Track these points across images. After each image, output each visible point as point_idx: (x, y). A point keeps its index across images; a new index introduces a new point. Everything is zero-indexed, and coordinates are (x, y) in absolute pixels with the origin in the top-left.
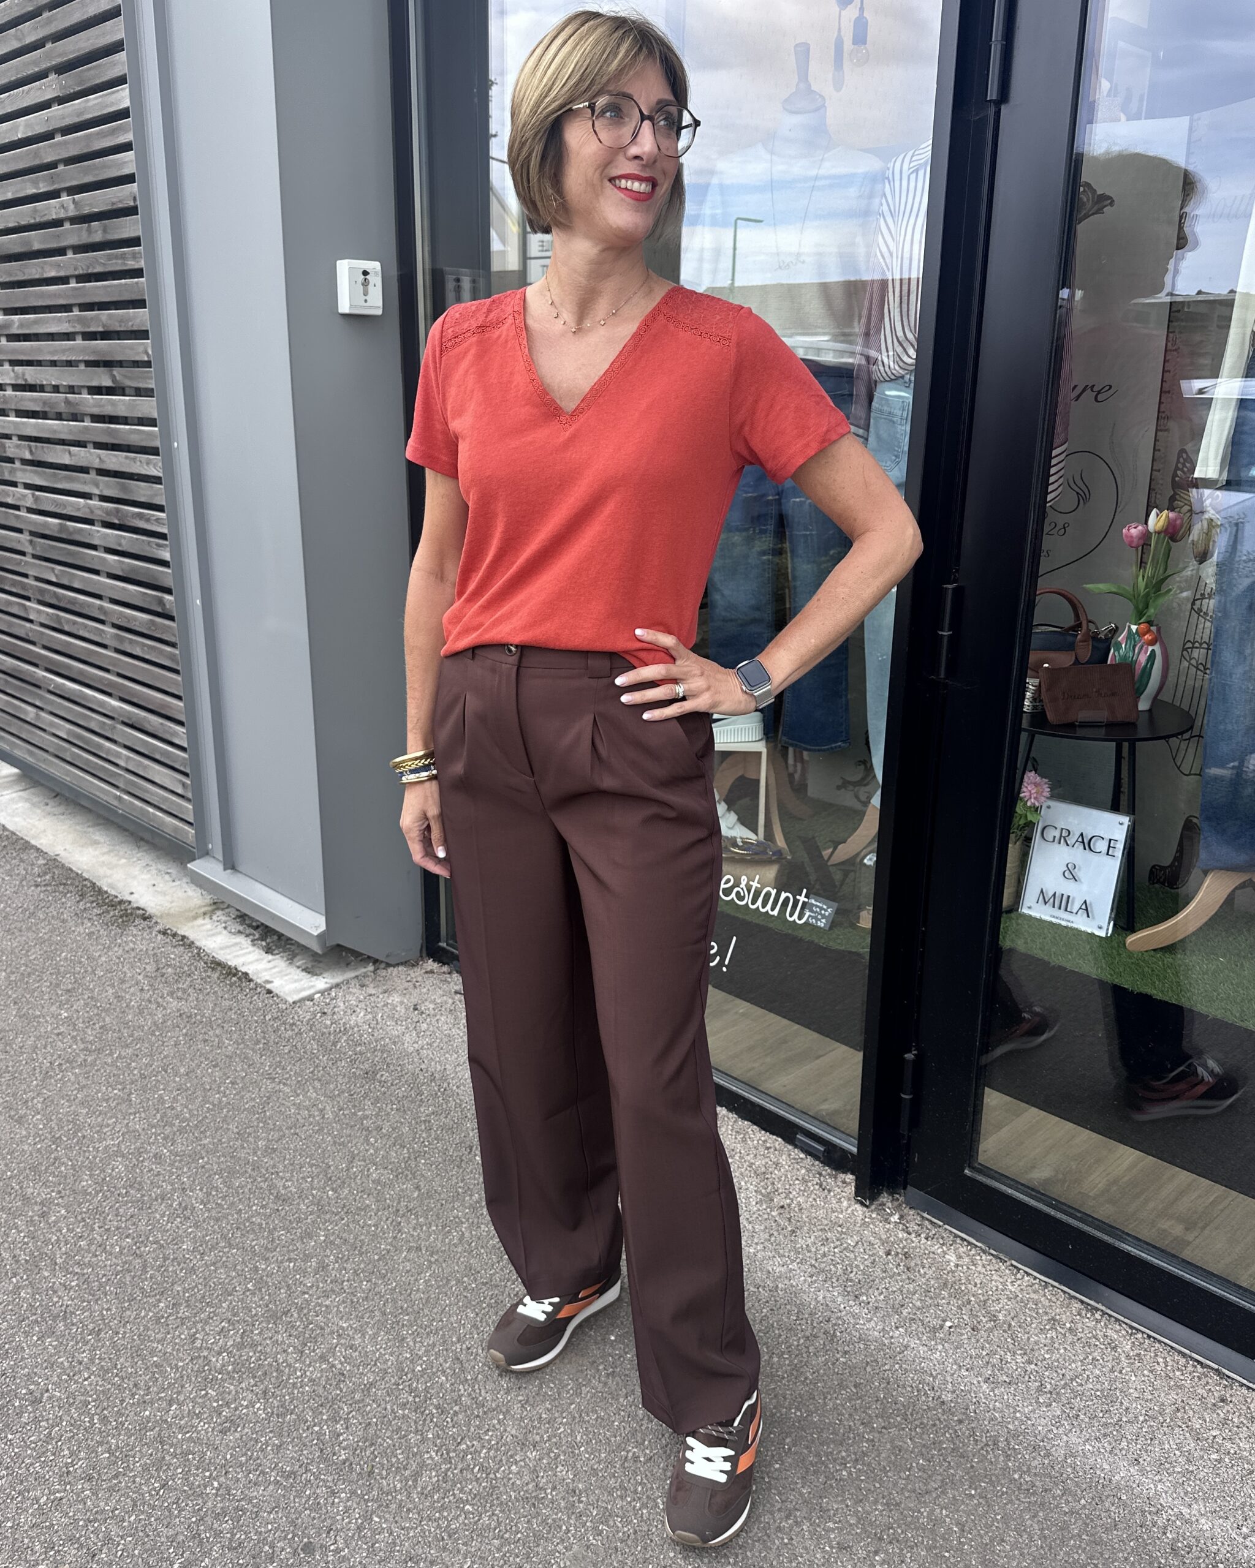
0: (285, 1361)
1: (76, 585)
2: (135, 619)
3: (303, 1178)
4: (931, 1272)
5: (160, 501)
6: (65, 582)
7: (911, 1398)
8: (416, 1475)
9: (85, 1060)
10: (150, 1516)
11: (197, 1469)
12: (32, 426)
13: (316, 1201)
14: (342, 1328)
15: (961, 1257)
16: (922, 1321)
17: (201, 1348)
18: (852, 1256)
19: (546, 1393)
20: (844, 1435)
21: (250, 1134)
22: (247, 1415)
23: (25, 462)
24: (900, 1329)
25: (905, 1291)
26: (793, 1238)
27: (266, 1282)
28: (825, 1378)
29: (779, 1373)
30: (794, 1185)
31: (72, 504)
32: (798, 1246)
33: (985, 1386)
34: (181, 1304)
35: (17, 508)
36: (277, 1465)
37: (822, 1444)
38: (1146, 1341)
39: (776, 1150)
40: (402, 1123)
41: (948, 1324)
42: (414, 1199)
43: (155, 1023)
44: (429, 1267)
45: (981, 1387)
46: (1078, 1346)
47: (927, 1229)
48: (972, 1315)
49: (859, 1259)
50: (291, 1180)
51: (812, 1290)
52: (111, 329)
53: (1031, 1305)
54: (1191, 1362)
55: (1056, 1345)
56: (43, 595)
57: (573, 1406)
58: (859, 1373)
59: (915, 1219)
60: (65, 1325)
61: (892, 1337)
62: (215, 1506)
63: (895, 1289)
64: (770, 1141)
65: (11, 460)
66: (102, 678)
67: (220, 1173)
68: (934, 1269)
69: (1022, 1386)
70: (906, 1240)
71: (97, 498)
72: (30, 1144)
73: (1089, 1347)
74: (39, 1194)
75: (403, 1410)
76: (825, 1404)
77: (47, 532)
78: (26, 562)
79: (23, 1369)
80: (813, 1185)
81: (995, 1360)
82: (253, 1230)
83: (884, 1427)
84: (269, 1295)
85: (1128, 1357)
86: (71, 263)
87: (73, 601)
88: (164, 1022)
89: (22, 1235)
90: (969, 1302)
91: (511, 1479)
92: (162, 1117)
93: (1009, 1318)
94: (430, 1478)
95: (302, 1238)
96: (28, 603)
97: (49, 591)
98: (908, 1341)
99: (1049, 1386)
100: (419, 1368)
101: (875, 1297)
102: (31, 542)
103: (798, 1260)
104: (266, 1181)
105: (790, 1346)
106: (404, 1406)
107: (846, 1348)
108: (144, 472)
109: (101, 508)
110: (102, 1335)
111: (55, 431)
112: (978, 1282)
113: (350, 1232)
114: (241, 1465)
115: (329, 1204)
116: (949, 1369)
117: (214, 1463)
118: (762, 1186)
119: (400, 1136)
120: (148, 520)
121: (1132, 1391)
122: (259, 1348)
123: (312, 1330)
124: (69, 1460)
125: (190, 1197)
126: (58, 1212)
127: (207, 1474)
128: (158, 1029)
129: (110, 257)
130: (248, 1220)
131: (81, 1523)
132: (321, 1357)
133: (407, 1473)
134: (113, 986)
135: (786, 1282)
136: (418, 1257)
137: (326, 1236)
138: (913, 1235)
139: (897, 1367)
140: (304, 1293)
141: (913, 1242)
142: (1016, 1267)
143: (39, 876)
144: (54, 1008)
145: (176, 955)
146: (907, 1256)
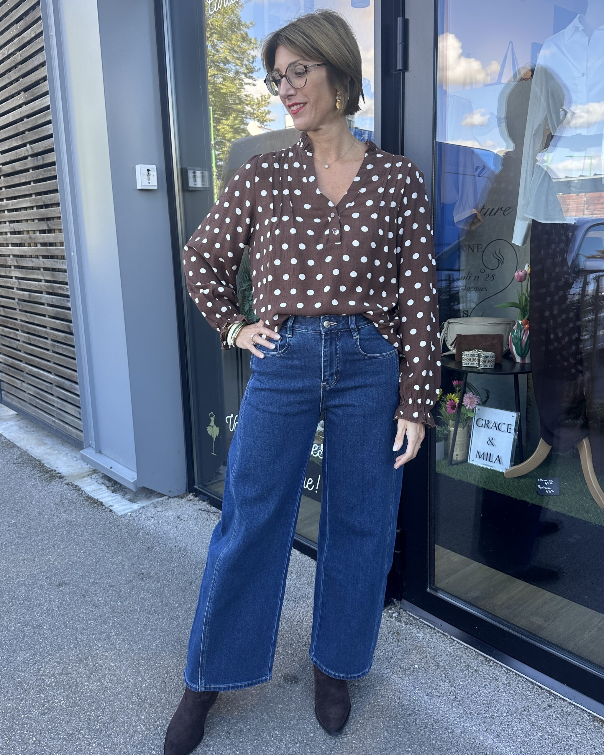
1: (36, 322)
2: (59, 336)
4: (409, 642)
5: (67, 280)
6: (32, 321)
7: (387, 703)
8: (132, 736)
9: (18, 542)
12: (17, 250)
14: (112, 667)
15: (426, 634)
16: (400, 665)
17: (42, 675)
22: (57, 706)
23: (16, 267)
24: (388, 669)
25: (394, 651)
31: (33, 285)
33: (426, 698)
34: (37, 654)
35: (13, 288)
36: (66, 730)
40: (160, 571)
42: (159, 606)
43: (54, 525)
44: (160, 638)
45: (424, 698)
46: (479, 678)
47: (411, 620)
48: (426, 663)
52: (46, 203)
53: (457, 658)
54: (536, 687)
55: (467, 678)
56: (23, 328)
59: (405, 616)
61: (383, 673)
62: (32, 749)
63: (389, 650)
65: (10, 267)
66: (46, 365)
68: (411, 640)
69: (445, 698)
70: (399, 626)
71: (43, 281)
73: (484, 679)
75: (132, 705)
77: (24, 298)
78: (16, 313)
81: (434, 686)
82: (79, 620)
84: (80, 650)
85: (504, 684)
86: (31, 175)
87: (35, 330)
88: (59, 524)
90: (426, 657)
93: (445, 664)
94: (138, 738)
96: (17, 332)
97: (25, 326)
98: (391, 675)
100: (144, 685)
102: (18, 303)
106: (133, 703)
108: (61, 267)
109: (45, 286)
111: (26, 252)
112: (433, 647)
113: (125, 621)
114: (49, 730)
115: (118, 608)
116: (409, 689)
119: (158, 577)
120: (63, 289)
121: (502, 701)
122: (70, 675)
125: (52, 605)
127: (31, 734)
128: (55, 527)
129: (45, 171)
130: (77, 615)
132: (98, 680)
133: (128, 735)
134: (38, 509)
136: (155, 633)
137: (113, 623)
138: (403, 624)
139: (383, 687)
140: (97, 649)
141: (403, 627)
142: (453, 639)
143: (16, 459)
144: (9, 519)
145: (71, 494)
146: (398, 633)
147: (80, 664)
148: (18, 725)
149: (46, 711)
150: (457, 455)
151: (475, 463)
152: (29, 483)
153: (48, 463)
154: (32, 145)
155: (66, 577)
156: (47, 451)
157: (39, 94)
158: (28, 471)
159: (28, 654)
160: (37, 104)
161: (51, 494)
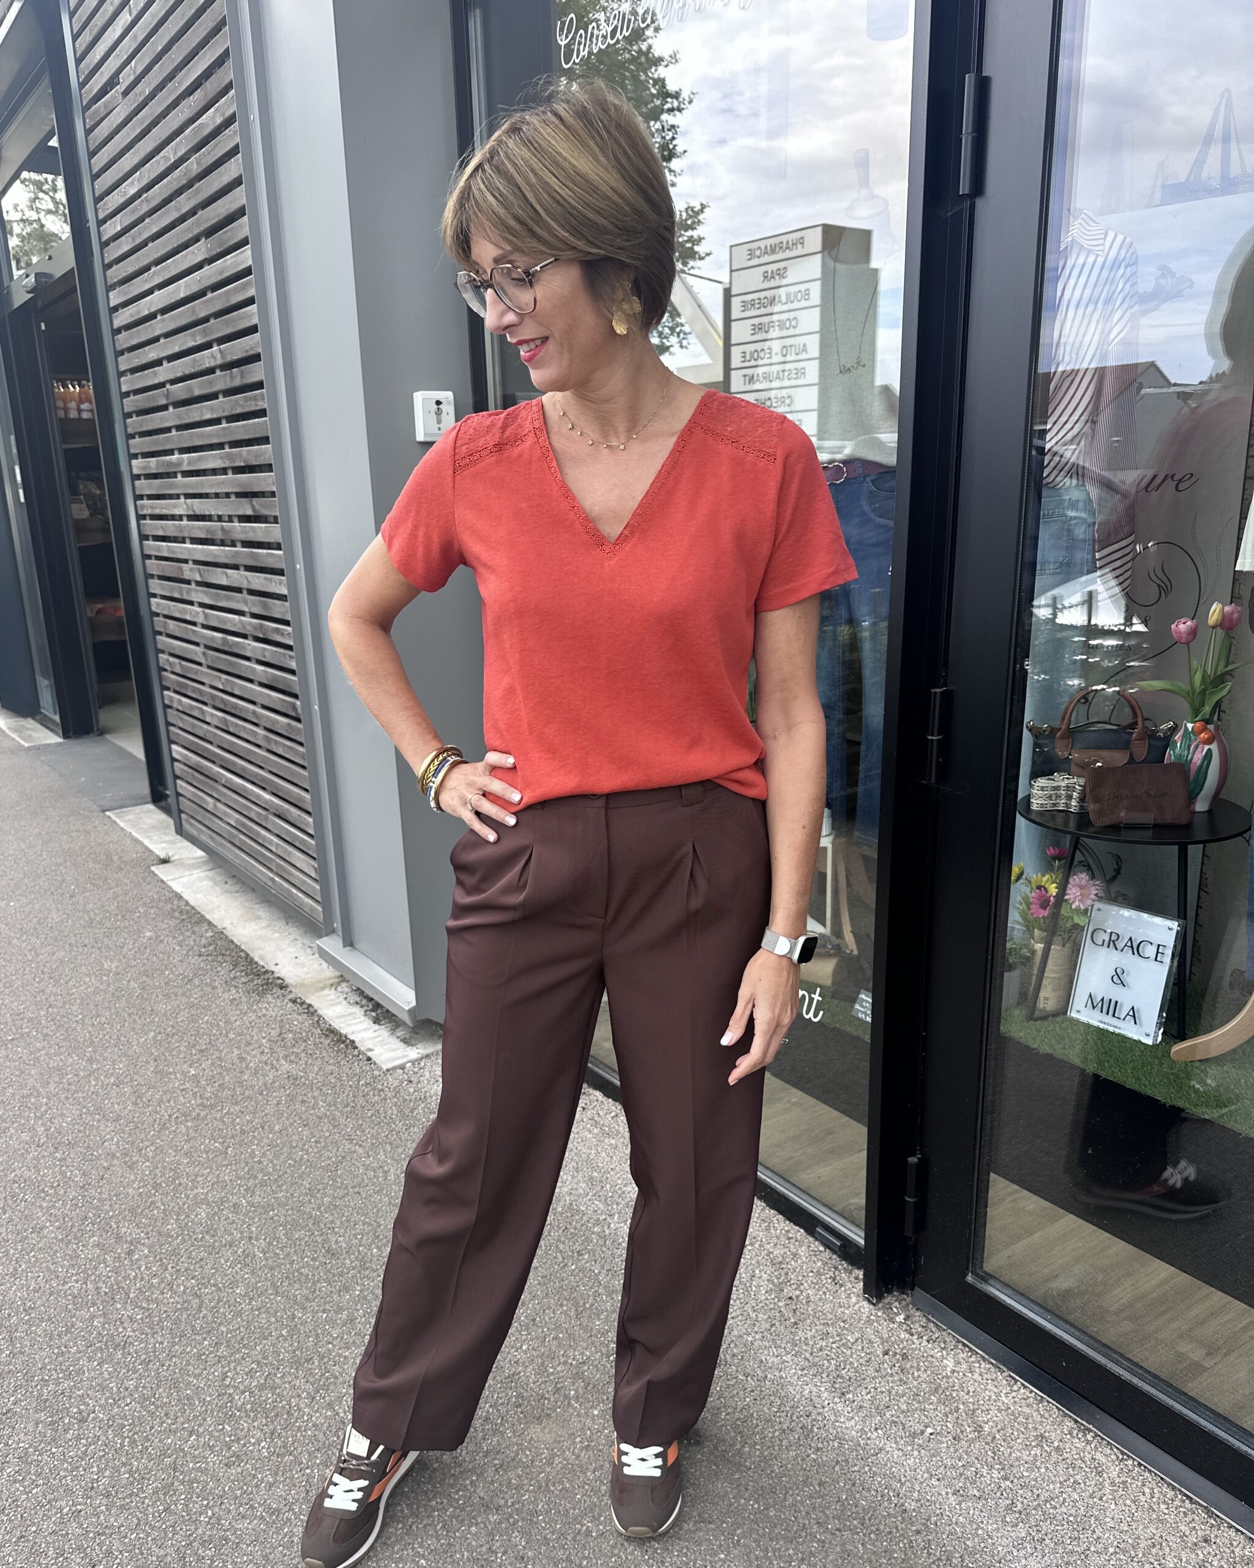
0: (297, 1405)
1: (237, 692)
2: (277, 722)
3: (355, 1235)
4: (925, 1376)
5: (288, 616)
6: (230, 689)
7: (873, 1502)
9: (199, 1115)
10: (148, 1535)
11: (198, 1498)
12: (200, 552)
13: (360, 1257)
15: (959, 1363)
16: (903, 1425)
17: (228, 1386)
18: (849, 1353)
19: (521, 1459)
20: (796, 1532)
21: (319, 1190)
22: (252, 1452)
23: (198, 583)
24: (879, 1431)
25: (894, 1392)
26: (793, 1330)
27: (300, 1329)
28: (792, 1473)
29: (748, 1464)
30: (808, 1276)
31: (230, 620)
32: (797, 1338)
33: (952, 1498)
34: (222, 1344)
35: (194, 624)
36: (265, 1501)
37: (771, 1539)
38: (1136, 1469)
39: (797, 1241)
41: (929, 1430)
45: (948, 1499)
46: (1062, 1467)
47: (931, 1331)
48: (957, 1424)
49: (854, 1356)
50: (343, 1236)
51: (800, 1383)
52: (249, 463)
53: (1021, 1419)
54: (1180, 1496)
55: (1038, 1464)
56: (214, 700)
57: (543, 1475)
58: (826, 1472)
59: (920, 1321)
60: (123, 1354)
61: (869, 1439)
62: (204, 1533)
63: (884, 1390)
64: (793, 1232)
65: (187, 582)
66: (257, 775)
67: (284, 1226)
68: (929, 1372)
69: (991, 1503)
70: (907, 1341)
71: (248, 615)
72: (134, 1188)
73: (1074, 1468)
74: (130, 1234)
76: (785, 1499)
77: (215, 645)
78: (202, 672)
79: (79, 1390)
80: (826, 1279)
81: (970, 1474)
83: (839, 1530)
84: (299, 1342)
86: (222, 405)
88: (274, 1082)
89: (108, 1269)
90: (957, 1410)
91: (468, 1538)
92: (249, 1170)
93: (994, 1430)
95: (340, 1291)
96: (204, 707)
97: (219, 697)
98: (885, 1444)
99: (1020, 1505)
101: (863, 1396)
102: (204, 654)
103: (793, 1353)
104: (322, 1234)
105: (764, 1438)
107: (820, 1445)
108: (276, 591)
109: (250, 624)
110: (150, 1366)
111: (216, 556)
112: (972, 1390)
114: (236, 1498)
116: (919, 1476)
117: (213, 1494)
118: (776, 1276)
120: (281, 633)
122: (278, 1391)
123: (327, 1379)
124: (96, 1477)
125: (254, 1246)
126: (143, 1251)
127: (205, 1503)
128: (266, 1088)
130: (297, 1271)
131: (91, 1535)
132: (329, 1404)
134: (239, 1048)
135: (777, 1373)
138: (915, 1337)
139: (867, 1469)
140: (330, 1343)
141: (914, 1343)
142: (1014, 1378)
143: (205, 947)
144: (185, 1066)
145: (300, 1021)
146: (905, 1357)
147: (297, 1369)
148: (182, 1483)
149: (234, 1459)
150: (1046, 999)
151: (1083, 1018)
152: (226, 996)
153: (261, 957)
154: (222, 346)
155: (281, 1191)
156: (263, 932)
157: (232, 242)
158: (224, 970)
159: (206, 1343)
160: (228, 263)
161: (264, 1019)
